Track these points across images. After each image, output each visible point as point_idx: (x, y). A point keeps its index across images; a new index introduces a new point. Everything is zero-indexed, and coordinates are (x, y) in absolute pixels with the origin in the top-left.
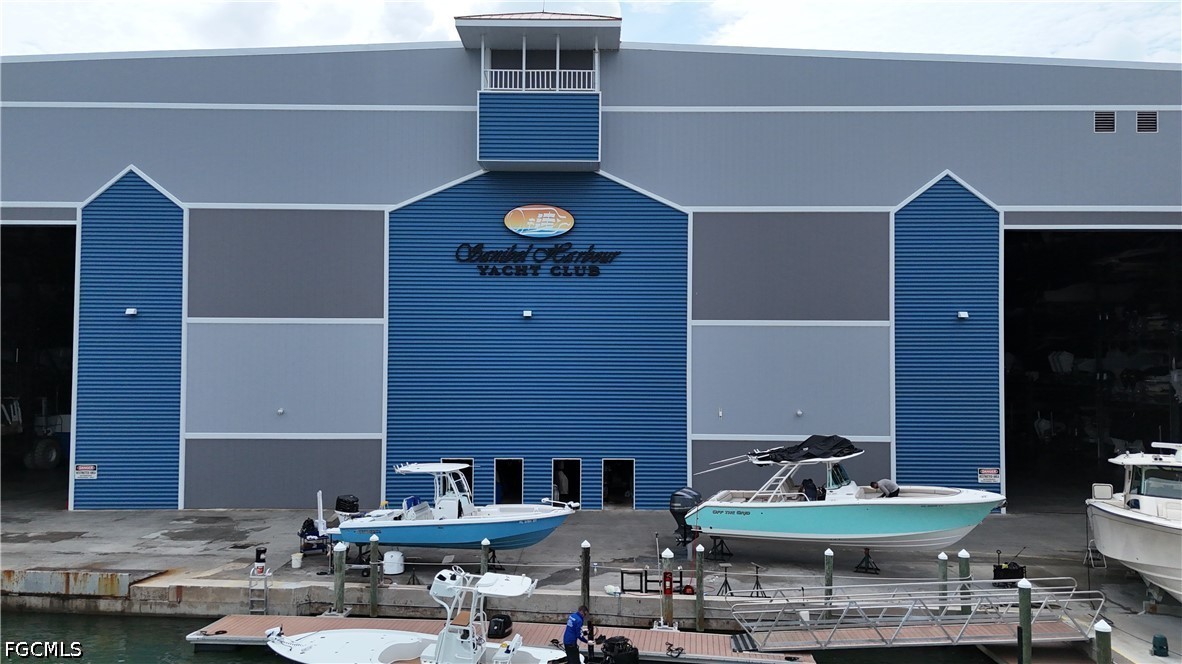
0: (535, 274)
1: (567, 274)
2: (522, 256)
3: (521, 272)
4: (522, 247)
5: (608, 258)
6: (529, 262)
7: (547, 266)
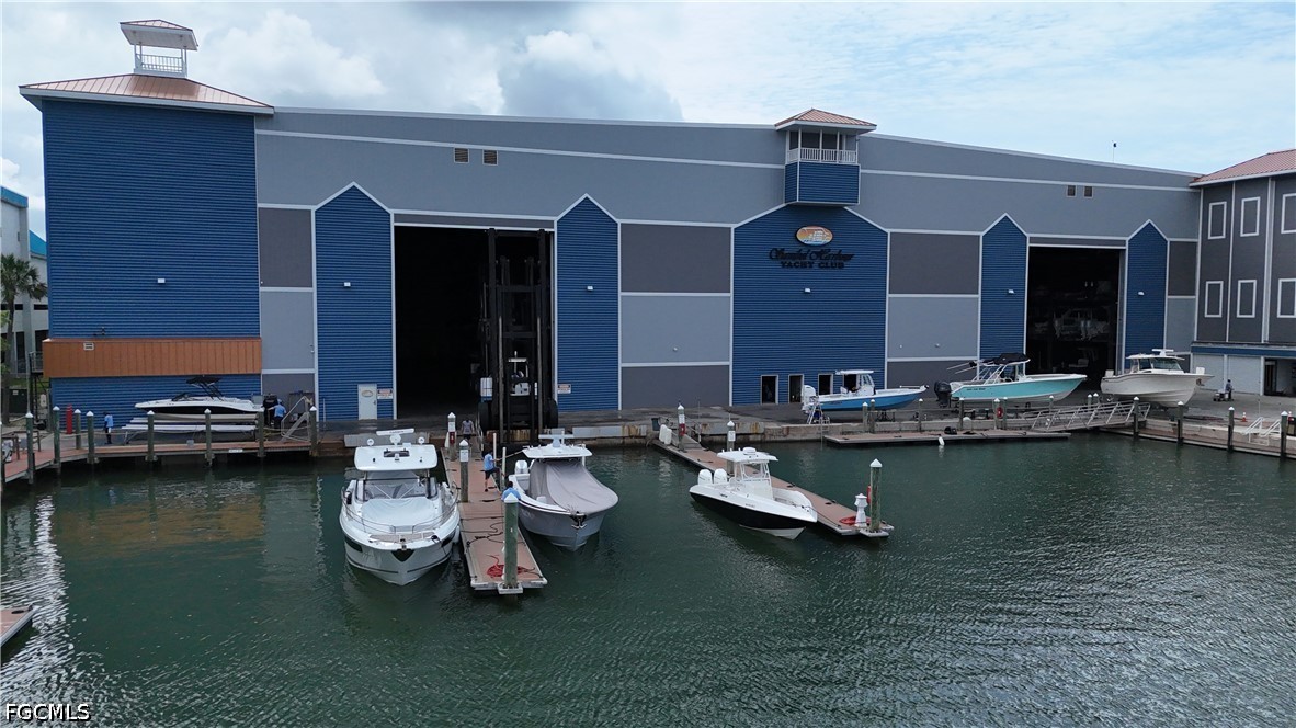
0: (811, 267)
1: (827, 267)
2: (804, 256)
3: (804, 266)
4: (804, 251)
5: (848, 258)
6: (808, 260)
7: (817, 262)
